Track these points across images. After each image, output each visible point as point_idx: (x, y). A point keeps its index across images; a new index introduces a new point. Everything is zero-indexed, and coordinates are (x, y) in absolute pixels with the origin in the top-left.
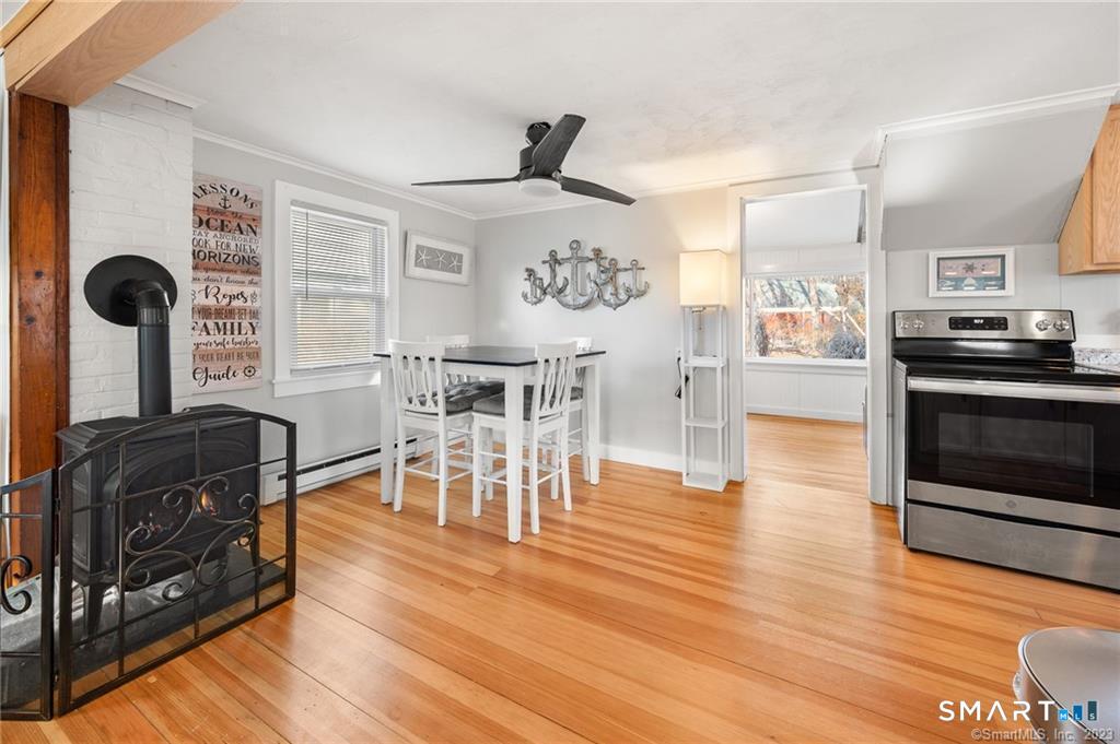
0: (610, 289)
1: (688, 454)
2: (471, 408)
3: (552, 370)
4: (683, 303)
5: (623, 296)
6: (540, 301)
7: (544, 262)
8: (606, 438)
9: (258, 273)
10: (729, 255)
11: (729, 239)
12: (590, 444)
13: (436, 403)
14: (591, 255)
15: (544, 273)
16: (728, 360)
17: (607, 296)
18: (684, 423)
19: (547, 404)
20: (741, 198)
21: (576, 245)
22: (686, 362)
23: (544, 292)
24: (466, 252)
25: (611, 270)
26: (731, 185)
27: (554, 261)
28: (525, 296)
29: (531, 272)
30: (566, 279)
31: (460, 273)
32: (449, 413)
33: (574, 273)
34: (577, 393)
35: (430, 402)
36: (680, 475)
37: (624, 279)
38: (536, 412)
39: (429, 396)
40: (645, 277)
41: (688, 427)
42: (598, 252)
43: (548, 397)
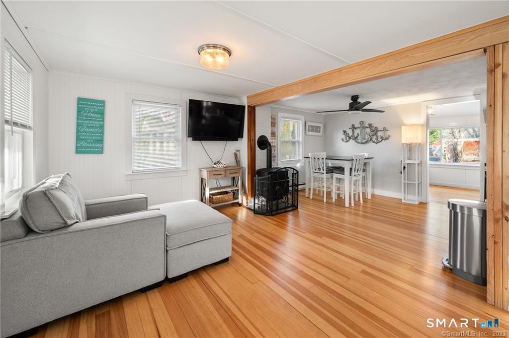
0: (375, 137)
1: (405, 193)
2: (333, 172)
3: (358, 162)
4: (403, 142)
5: (380, 140)
6: (348, 141)
7: (350, 128)
8: (373, 187)
9: (275, 136)
10: (422, 125)
11: (422, 120)
12: (368, 188)
13: (323, 170)
14: (368, 126)
15: (350, 132)
16: (421, 161)
17: (374, 140)
18: (403, 181)
19: (356, 171)
20: (427, 106)
21: (362, 123)
22: (404, 161)
23: (350, 138)
24: (321, 125)
25: (375, 131)
26: (423, 101)
27: (353, 128)
28: (343, 140)
29: (345, 132)
30: (358, 134)
31: (320, 132)
32: (327, 173)
33: (361, 132)
34: (364, 170)
35: (322, 170)
36: (401, 199)
37: (380, 134)
38: (353, 173)
39: (321, 168)
40: (388, 133)
41: (405, 183)
42: (370, 125)
43: (356, 170)
